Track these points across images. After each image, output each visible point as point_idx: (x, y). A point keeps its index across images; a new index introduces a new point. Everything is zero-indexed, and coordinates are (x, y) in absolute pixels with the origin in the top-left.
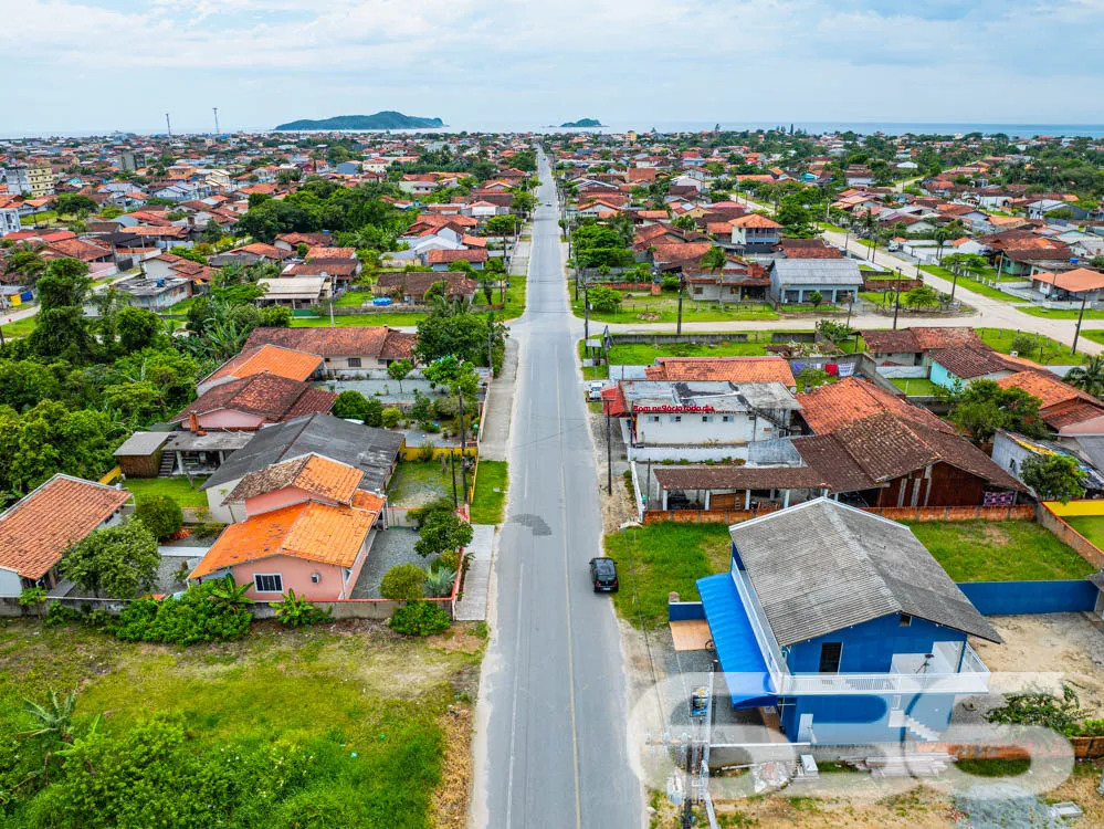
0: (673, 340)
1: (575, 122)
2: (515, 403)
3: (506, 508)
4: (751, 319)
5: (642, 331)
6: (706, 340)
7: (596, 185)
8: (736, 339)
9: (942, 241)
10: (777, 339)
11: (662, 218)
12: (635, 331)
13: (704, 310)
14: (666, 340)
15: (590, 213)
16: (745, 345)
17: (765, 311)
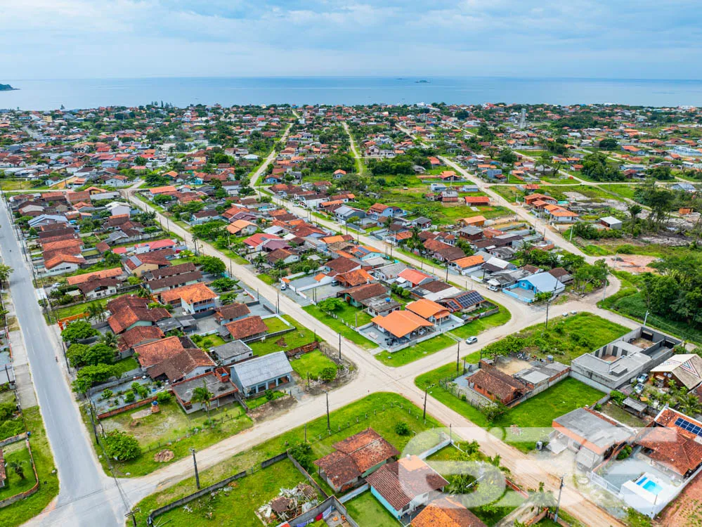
0: (197, 496)
4: (236, 433)
5: (167, 480)
6: (218, 486)
7: (48, 221)
8: (240, 476)
9: (308, 271)
10: (266, 465)
11: (118, 276)
12: (162, 483)
13: (200, 429)
14: (192, 498)
15: (57, 270)
16: (246, 479)
17: (240, 416)
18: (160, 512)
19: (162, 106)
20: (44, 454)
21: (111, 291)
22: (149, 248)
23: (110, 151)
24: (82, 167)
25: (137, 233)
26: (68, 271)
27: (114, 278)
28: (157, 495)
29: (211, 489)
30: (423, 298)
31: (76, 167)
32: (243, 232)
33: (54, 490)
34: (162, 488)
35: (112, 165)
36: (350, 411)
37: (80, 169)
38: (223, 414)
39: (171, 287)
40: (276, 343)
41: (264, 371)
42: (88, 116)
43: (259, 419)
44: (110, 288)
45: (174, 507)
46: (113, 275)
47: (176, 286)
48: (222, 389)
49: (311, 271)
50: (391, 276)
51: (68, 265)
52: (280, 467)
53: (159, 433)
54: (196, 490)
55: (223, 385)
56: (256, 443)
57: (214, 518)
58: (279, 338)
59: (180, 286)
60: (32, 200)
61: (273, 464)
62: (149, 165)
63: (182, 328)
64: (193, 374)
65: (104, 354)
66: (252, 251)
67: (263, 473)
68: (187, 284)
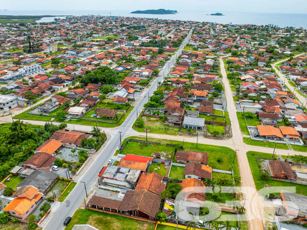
0: (144, 142)
1: (215, 14)
2: (94, 161)
3: (67, 197)
4: (170, 134)
5: (142, 136)
6: (151, 143)
7: (185, 61)
8: (158, 144)
9: (255, 101)
10: (167, 145)
11: (187, 82)
12: (141, 135)
13: (162, 129)
14: (142, 142)
15: (173, 76)
16: (160, 146)
17: (176, 131)
18: (133, 140)
19: (273, 26)
20: (125, 117)
21: (180, 86)
22: (205, 76)
23: (231, 41)
24: (214, 46)
25: (207, 71)
26: (176, 77)
27: (185, 82)
28: (137, 137)
29: (149, 143)
30: (294, 128)
31: (212, 45)
32: (246, 80)
33: (120, 125)
34: (139, 136)
35: (225, 46)
36: (210, 147)
37: (213, 46)
38: (172, 128)
39: (198, 90)
40: (212, 118)
41: (193, 122)
42: (237, 27)
43: (181, 135)
44: (180, 85)
45: (137, 141)
46: (185, 81)
47: (200, 90)
48: (177, 121)
49: (256, 101)
50: (290, 114)
51: (177, 75)
52: (171, 148)
53: (152, 125)
54: (145, 140)
55: (178, 121)
56: (172, 139)
57: (142, 149)
58: (215, 117)
59: (201, 90)
60: (187, 54)
61: (170, 146)
62: (240, 49)
63: (187, 102)
64: (175, 114)
65: (157, 100)
66: (242, 88)
67: (165, 147)
68: (204, 90)
